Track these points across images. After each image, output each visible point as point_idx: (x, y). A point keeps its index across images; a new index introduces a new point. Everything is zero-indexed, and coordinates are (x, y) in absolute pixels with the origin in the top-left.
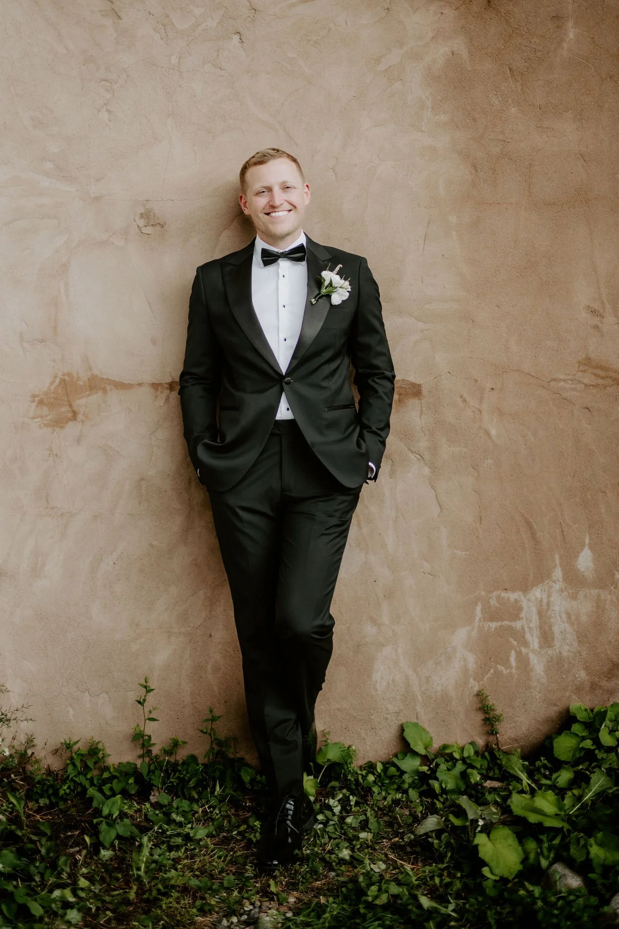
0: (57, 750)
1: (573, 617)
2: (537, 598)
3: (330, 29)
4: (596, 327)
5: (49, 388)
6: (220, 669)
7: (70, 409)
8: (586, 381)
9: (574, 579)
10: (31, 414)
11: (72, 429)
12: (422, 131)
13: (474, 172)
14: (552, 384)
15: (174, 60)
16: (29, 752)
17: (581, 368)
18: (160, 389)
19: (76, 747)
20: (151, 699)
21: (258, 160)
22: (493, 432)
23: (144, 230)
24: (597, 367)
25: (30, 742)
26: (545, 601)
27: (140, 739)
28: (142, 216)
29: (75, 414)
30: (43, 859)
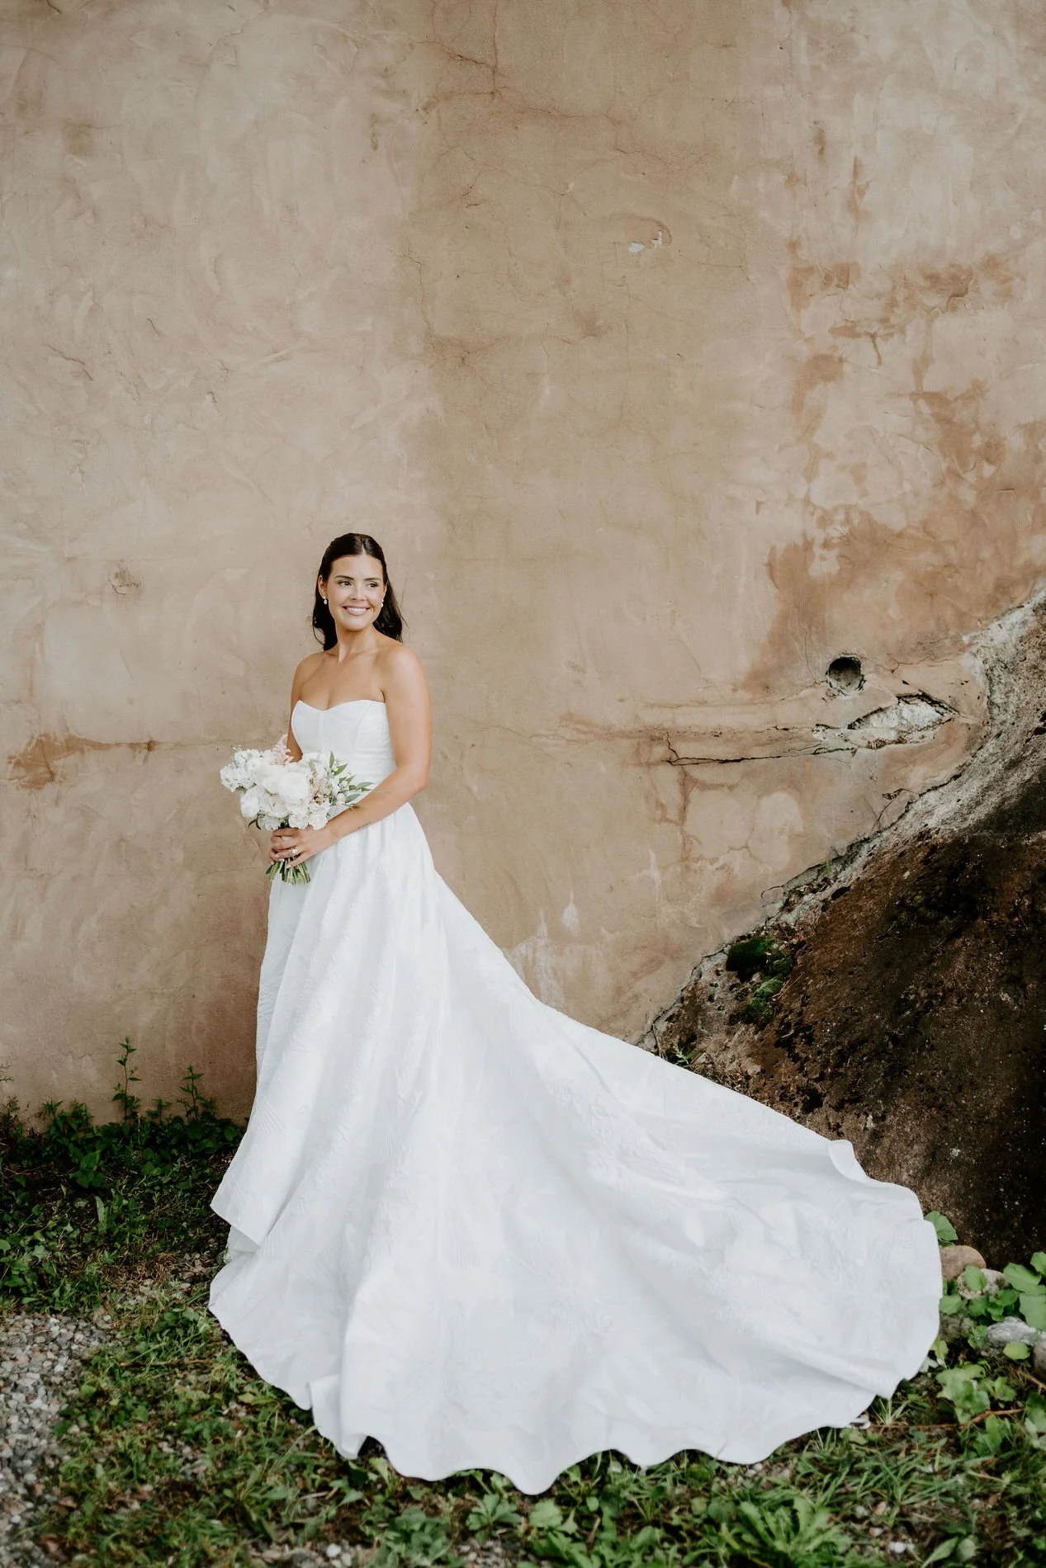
0: (41, 1114)
1: (559, 973)
2: (522, 955)
3: (303, 389)
4: (578, 682)
5: (26, 750)
6: (204, 1030)
7: (46, 770)
8: (568, 737)
9: (559, 936)
10: (8, 775)
11: (50, 790)
12: (398, 489)
13: (451, 529)
14: (533, 739)
15: (147, 420)
16: (13, 1115)
17: (564, 723)
18: (138, 749)
19: (59, 1109)
20: (133, 1061)
22: (475, 788)
23: (119, 590)
24: (578, 722)
25: (13, 1105)
26: (530, 958)
27: (124, 1100)
28: (117, 575)
29: (52, 774)
30: (17, 1208)
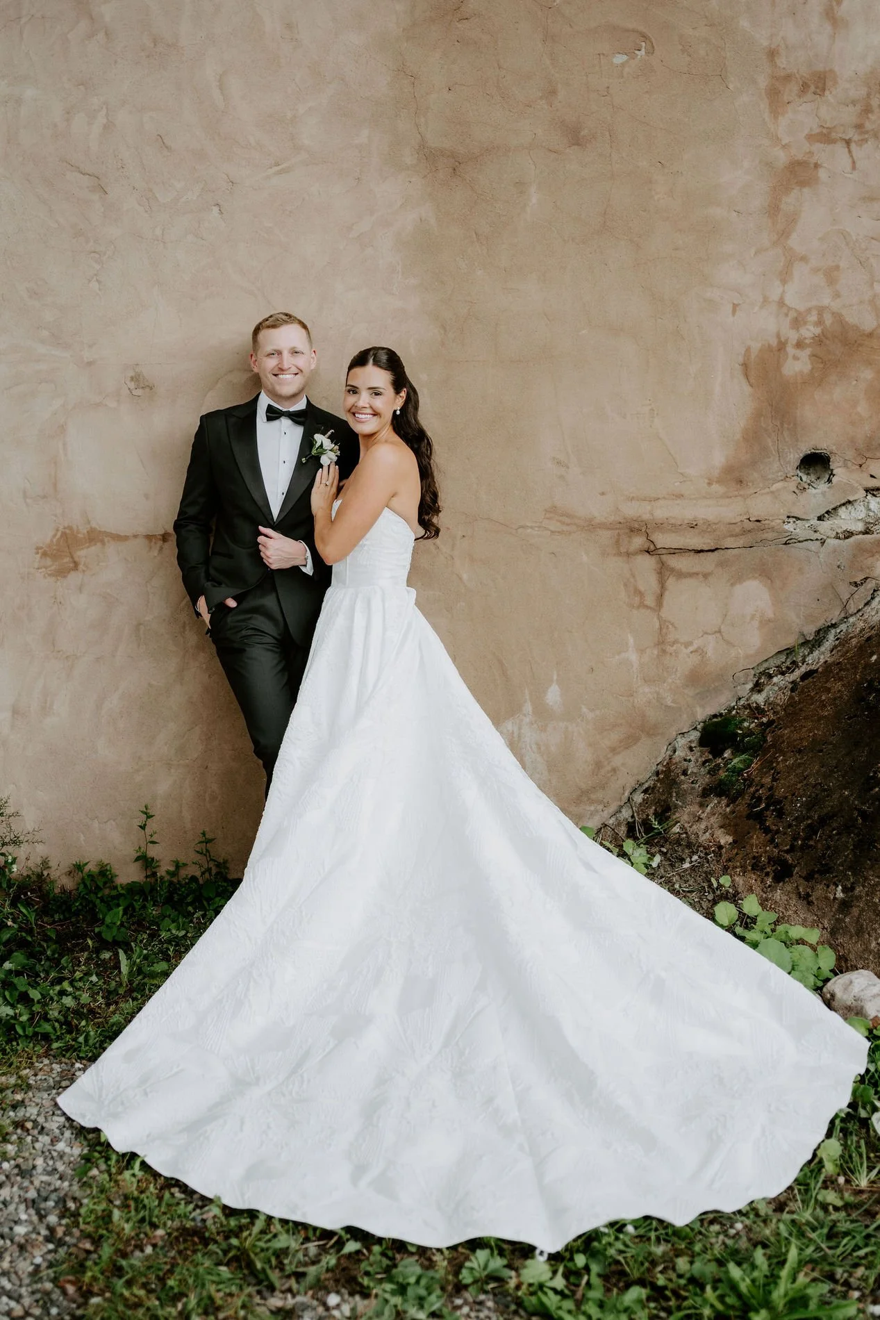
0: (70, 872)
1: (543, 748)
2: (508, 731)
3: (304, 200)
4: (562, 477)
5: (52, 541)
6: (217, 798)
7: (71, 560)
8: (552, 528)
9: (543, 714)
10: (36, 565)
11: (74, 578)
12: (393, 294)
13: (443, 332)
14: (520, 530)
15: (158, 232)
16: (45, 873)
17: (548, 516)
18: (154, 540)
19: (87, 869)
20: (152, 825)
21: (271, 323)
22: (465, 577)
23: (135, 392)
24: (562, 515)
25: (45, 864)
26: (516, 734)
27: (146, 861)
28: (132, 379)
29: (76, 564)
30: (48, 959)
